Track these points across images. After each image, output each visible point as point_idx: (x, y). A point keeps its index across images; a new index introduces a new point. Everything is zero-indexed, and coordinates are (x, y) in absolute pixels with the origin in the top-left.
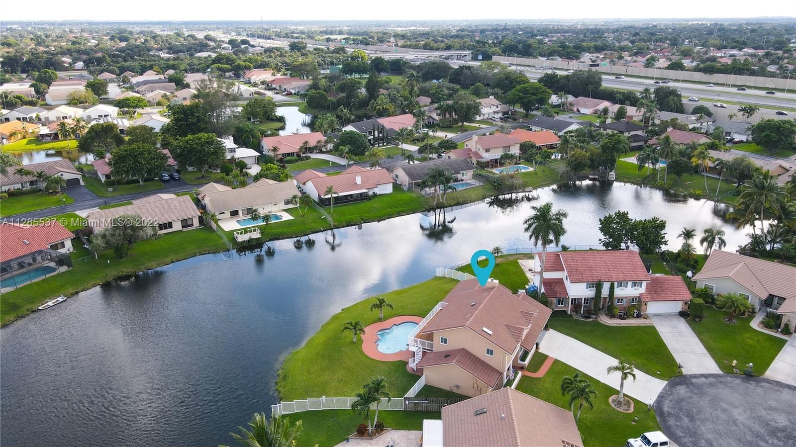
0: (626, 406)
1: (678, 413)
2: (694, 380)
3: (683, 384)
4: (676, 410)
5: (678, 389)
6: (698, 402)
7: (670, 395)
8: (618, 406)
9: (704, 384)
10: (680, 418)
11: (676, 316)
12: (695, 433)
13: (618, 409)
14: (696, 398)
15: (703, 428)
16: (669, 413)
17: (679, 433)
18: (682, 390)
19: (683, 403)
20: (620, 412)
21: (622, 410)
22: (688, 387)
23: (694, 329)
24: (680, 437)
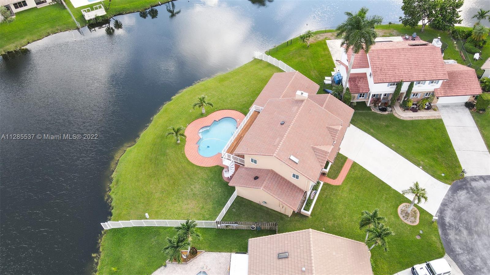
0: (413, 218)
1: (458, 225)
2: (474, 184)
3: (463, 189)
4: (456, 221)
5: (459, 195)
6: (477, 211)
7: (452, 202)
8: (406, 217)
9: (482, 189)
10: (460, 231)
11: (462, 107)
12: (472, 249)
13: (406, 222)
14: (474, 206)
15: (479, 243)
16: (450, 225)
17: (458, 250)
18: (462, 195)
19: (463, 212)
20: (407, 224)
21: (409, 223)
22: (468, 192)
23: (477, 122)
24: (459, 254)
